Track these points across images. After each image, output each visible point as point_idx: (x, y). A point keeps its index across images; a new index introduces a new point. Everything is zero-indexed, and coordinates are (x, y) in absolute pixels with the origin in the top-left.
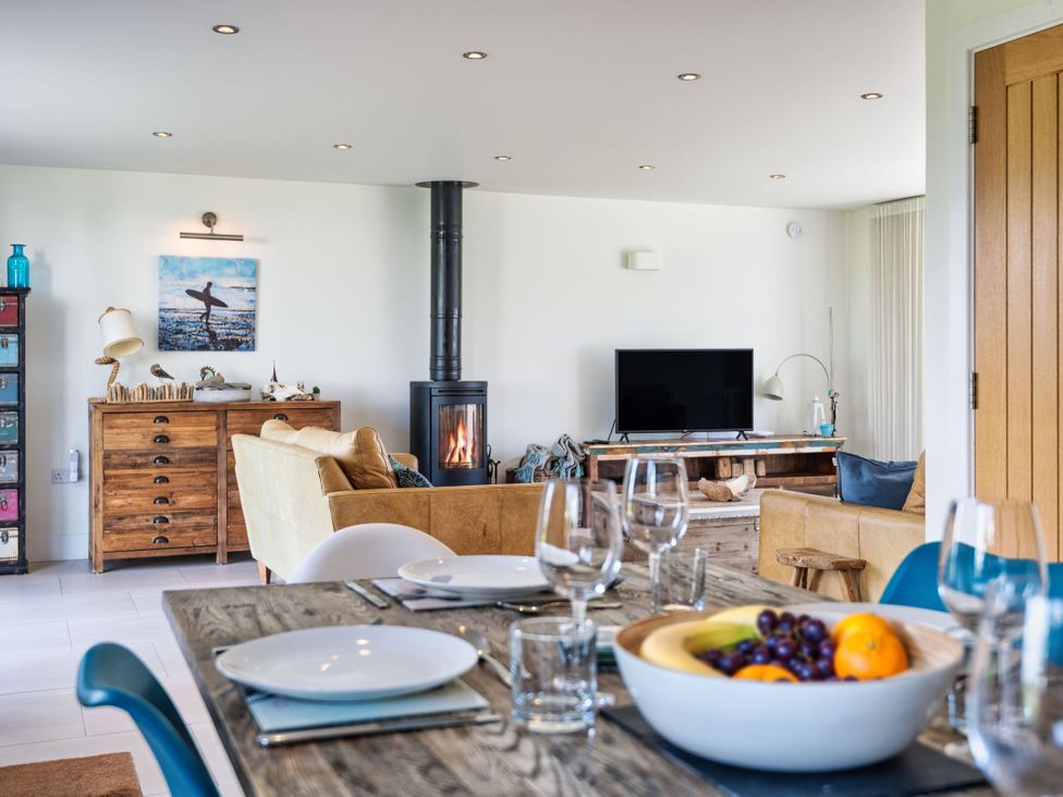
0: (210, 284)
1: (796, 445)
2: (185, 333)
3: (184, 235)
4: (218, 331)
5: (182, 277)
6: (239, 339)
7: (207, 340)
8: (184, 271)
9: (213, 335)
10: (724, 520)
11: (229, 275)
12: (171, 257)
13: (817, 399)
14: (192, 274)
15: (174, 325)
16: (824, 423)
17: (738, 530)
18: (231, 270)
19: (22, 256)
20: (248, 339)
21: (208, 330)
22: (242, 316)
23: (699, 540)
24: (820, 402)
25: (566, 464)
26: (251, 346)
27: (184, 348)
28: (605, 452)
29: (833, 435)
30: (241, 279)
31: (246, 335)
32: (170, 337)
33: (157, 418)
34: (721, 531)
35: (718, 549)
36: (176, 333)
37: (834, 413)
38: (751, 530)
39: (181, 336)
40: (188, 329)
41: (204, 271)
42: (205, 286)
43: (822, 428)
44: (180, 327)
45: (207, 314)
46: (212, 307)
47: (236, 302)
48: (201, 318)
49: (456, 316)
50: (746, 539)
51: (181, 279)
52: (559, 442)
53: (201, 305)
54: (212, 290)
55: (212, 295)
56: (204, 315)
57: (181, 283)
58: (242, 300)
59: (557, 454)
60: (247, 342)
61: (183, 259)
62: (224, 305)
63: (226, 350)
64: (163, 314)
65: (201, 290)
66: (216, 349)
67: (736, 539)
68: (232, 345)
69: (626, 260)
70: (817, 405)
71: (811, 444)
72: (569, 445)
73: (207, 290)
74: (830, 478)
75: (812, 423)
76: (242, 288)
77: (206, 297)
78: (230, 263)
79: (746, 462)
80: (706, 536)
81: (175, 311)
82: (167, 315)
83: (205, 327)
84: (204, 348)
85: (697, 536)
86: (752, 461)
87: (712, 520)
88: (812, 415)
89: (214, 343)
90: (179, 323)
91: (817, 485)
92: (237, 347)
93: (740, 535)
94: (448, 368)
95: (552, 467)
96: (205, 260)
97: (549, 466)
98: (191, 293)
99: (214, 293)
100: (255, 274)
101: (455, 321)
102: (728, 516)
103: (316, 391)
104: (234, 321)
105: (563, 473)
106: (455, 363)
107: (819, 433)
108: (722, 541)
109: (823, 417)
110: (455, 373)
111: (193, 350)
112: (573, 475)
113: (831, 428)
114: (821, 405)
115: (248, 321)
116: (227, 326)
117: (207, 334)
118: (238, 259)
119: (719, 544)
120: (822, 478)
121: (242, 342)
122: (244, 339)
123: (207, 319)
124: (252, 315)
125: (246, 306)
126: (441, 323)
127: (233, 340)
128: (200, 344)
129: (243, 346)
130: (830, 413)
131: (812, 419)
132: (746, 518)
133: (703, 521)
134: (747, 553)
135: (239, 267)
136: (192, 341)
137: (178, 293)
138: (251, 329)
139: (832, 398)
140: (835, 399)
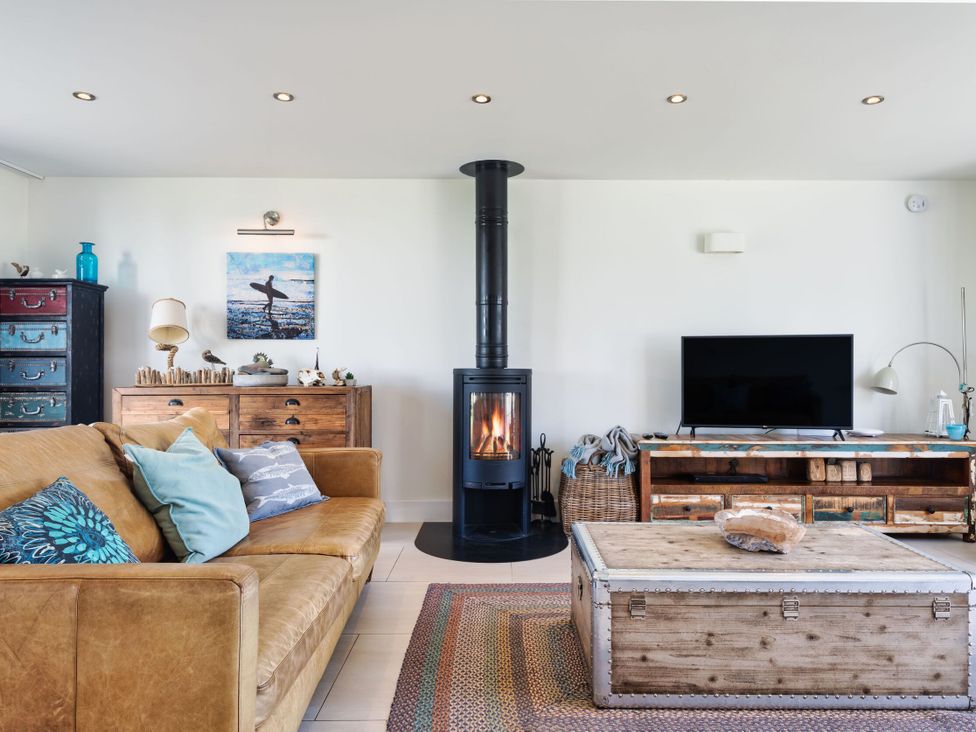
0: (271, 278)
1: (912, 448)
2: (250, 323)
3: (241, 232)
4: (279, 321)
5: (246, 271)
6: (299, 328)
7: (270, 328)
8: (248, 266)
9: (275, 325)
10: (721, 595)
11: (290, 269)
12: (237, 253)
13: (943, 393)
14: (256, 269)
15: (240, 316)
16: (953, 422)
17: (749, 614)
18: (291, 264)
19: (92, 253)
20: (307, 328)
21: (270, 320)
22: (301, 306)
23: (673, 625)
24: (947, 398)
25: (614, 459)
26: (310, 334)
27: (248, 337)
28: (658, 447)
29: (965, 438)
30: (300, 272)
31: (305, 325)
32: (237, 328)
33: (173, 401)
34: (714, 614)
35: (709, 644)
36: (242, 323)
37: (968, 410)
38: (774, 615)
39: (246, 325)
40: (253, 319)
41: (266, 266)
42: (268, 279)
43: (949, 428)
44: (245, 318)
45: (269, 306)
46: (274, 298)
47: (296, 294)
48: (264, 309)
49: (499, 302)
50: (763, 631)
51: (246, 273)
52: (608, 436)
53: (264, 297)
54: (274, 283)
55: (274, 287)
56: (266, 306)
57: (246, 276)
58: (301, 291)
59: (605, 448)
60: (306, 331)
61: (247, 255)
62: (284, 297)
63: (287, 338)
64: (230, 305)
65: (264, 283)
66: (278, 338)
67: (744, 628)
68: (292, 333)
69: (702, 244)
70: (942, 403)
71: (933, 448)
72: (620, 438)
73: (269, 283)
74: (960, 490)
75: (936, 422)
76: (301, 281)
77: (268, 289)
78: (289, 257)
79: (845, 464)
80: (686, 620)
81: (241, 302)
82: (235, 307)
83: (267, 317)
84: (267, 336)
85: (669, 619)
86: (854, 464)
87: (697, 595)
88: (936, 412)
89: (276, 332)
90: (245, 313)
91: (942, 496)
92: (297, 335)
93: (755, 623)
94: (492, 355)
95: (600, 461)
96: (267, 255)
97: (595, 460)
98: (255, 286)
99: (276, 286)
100: (314, 266)
101: (499, 308)
102: (730, 590)
103: (350, 376)
104: (294, 311)
105: (610, 469)
106: (499, 350)
107: (945, 433)
108: (717, 630)
109: (952, 415)
110: (499, 360)
111: (257, 338)
112: (622, 471)
113: (962, 430)
114: (949, 402)
115: (308, 312)
116: (288, 316)
117: (270, 323)
118: (297, 254)
119: (710, 635)
120: (949, 489)
121: (301, 332)
122: (304, 328)
123: (270, 310)
124: (312, 306)
125: (306, 298)
126: (485, 309)
127: (293, 329)
128: (263, 333)
129: (303, 334)
130: (962, 412)
131: (937, 417)
132: (765, 594)
133: (679, 596)
134: (764, 655)
135: (298, 261)
136: (256, 330)
137: (243, 286)
138: (310, 319)
139: (965, 393)
140: (969, 395)
